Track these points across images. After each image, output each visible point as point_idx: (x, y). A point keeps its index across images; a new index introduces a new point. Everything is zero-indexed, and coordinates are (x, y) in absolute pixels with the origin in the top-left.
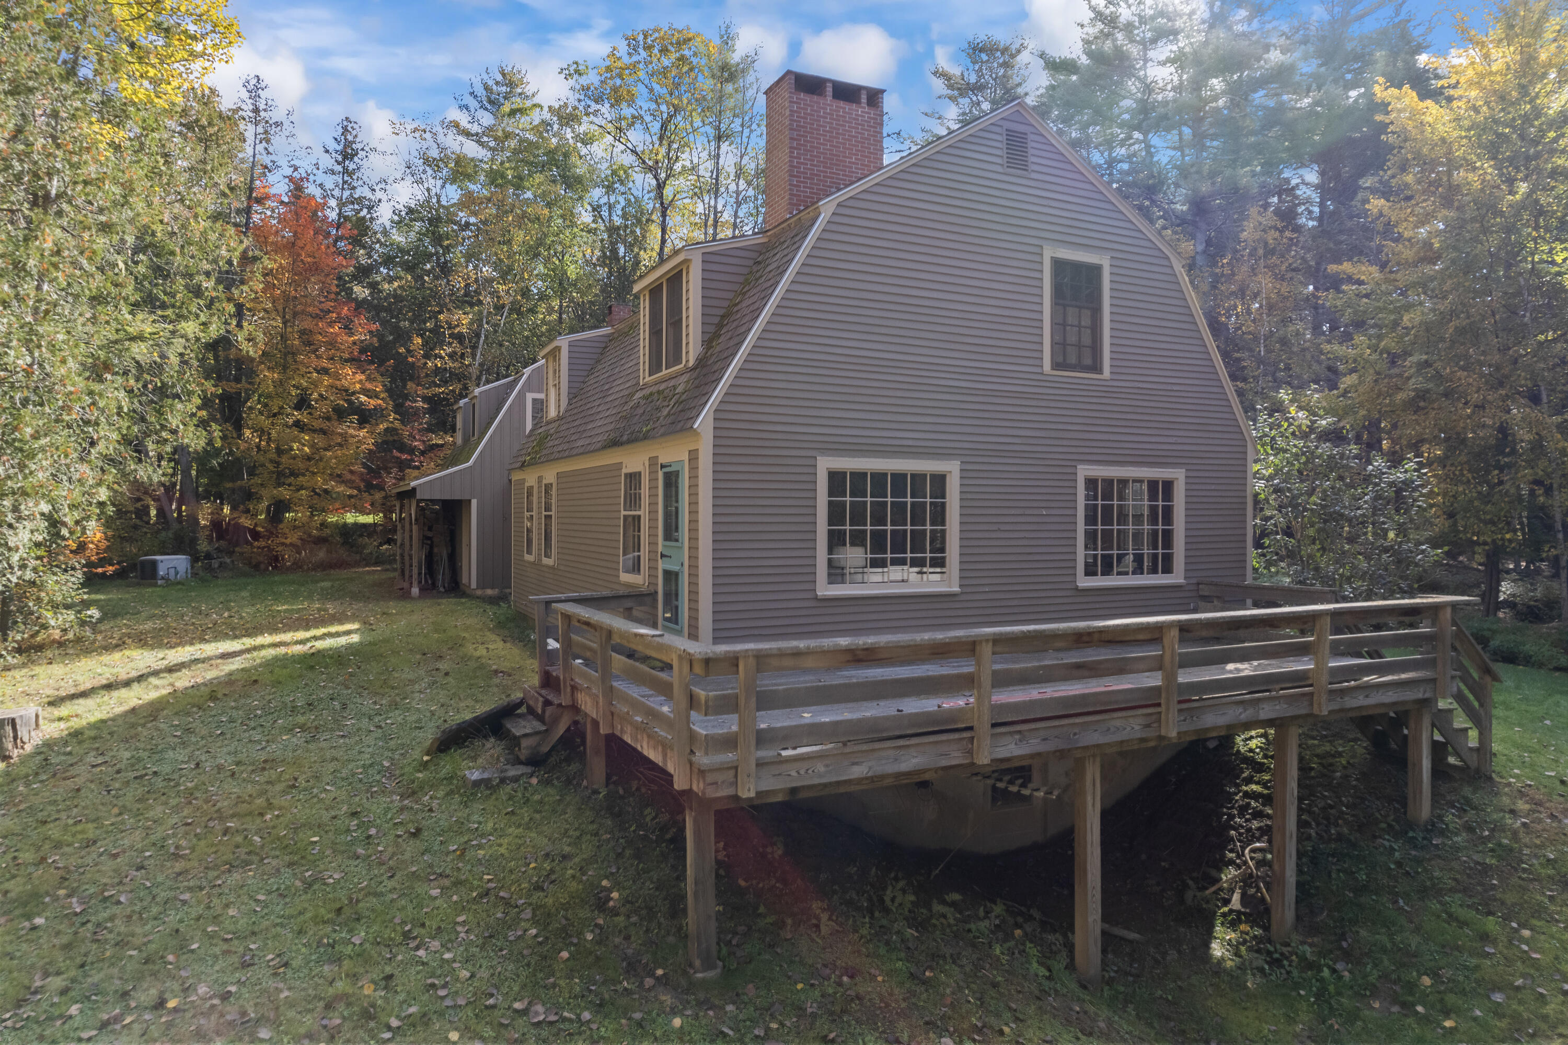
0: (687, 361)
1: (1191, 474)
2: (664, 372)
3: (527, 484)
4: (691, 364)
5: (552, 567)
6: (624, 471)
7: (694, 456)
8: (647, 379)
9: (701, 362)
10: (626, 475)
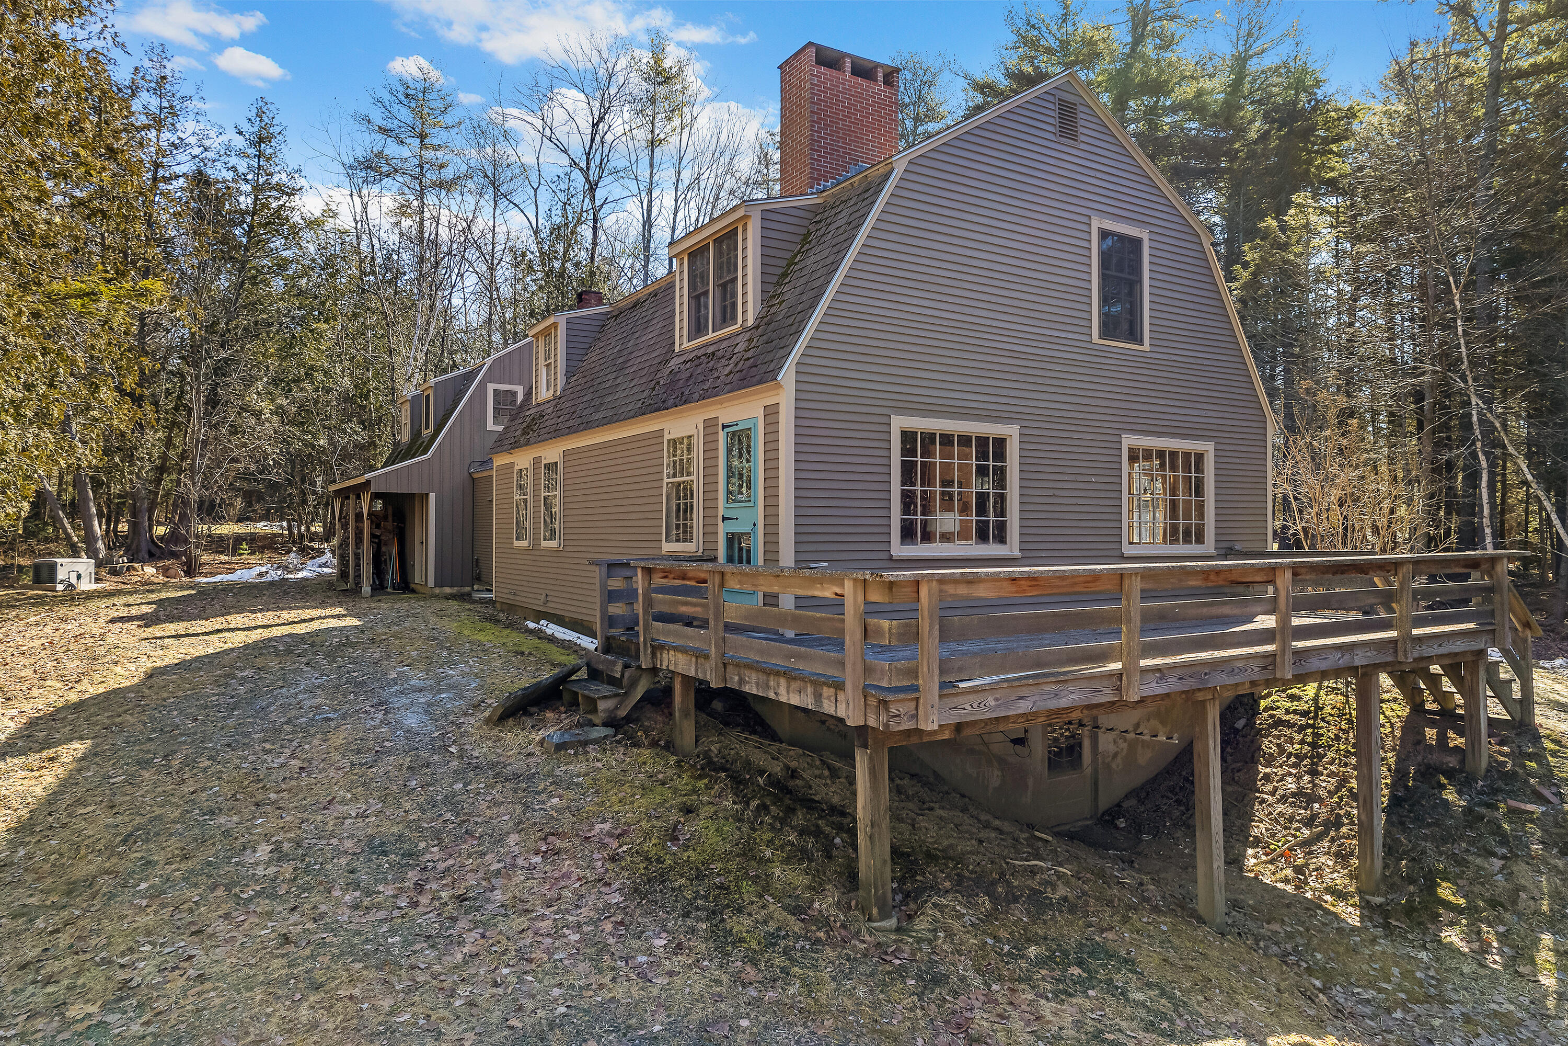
0: (744, 321)
1: (1220, 447)
2: (711, 336)
3: (516, 468)
4: (750, 322)
5: (556, 550)
6: (667, 437)
7: (771, 412)
8: (686, 345)
9: (764, 320)
10: (669, 441)
